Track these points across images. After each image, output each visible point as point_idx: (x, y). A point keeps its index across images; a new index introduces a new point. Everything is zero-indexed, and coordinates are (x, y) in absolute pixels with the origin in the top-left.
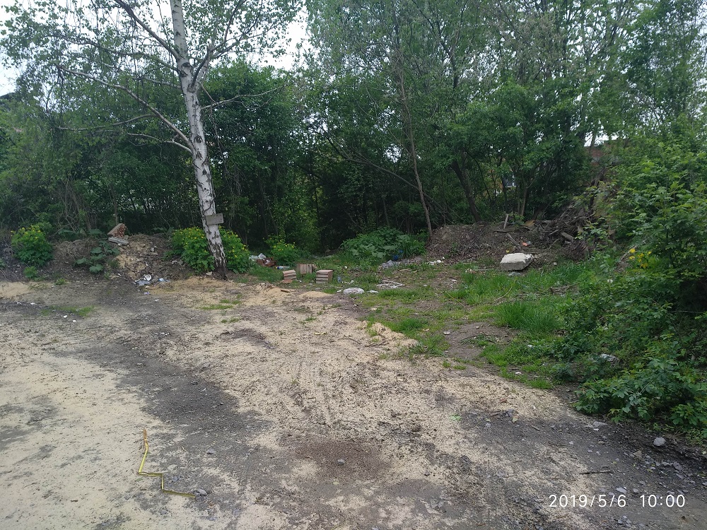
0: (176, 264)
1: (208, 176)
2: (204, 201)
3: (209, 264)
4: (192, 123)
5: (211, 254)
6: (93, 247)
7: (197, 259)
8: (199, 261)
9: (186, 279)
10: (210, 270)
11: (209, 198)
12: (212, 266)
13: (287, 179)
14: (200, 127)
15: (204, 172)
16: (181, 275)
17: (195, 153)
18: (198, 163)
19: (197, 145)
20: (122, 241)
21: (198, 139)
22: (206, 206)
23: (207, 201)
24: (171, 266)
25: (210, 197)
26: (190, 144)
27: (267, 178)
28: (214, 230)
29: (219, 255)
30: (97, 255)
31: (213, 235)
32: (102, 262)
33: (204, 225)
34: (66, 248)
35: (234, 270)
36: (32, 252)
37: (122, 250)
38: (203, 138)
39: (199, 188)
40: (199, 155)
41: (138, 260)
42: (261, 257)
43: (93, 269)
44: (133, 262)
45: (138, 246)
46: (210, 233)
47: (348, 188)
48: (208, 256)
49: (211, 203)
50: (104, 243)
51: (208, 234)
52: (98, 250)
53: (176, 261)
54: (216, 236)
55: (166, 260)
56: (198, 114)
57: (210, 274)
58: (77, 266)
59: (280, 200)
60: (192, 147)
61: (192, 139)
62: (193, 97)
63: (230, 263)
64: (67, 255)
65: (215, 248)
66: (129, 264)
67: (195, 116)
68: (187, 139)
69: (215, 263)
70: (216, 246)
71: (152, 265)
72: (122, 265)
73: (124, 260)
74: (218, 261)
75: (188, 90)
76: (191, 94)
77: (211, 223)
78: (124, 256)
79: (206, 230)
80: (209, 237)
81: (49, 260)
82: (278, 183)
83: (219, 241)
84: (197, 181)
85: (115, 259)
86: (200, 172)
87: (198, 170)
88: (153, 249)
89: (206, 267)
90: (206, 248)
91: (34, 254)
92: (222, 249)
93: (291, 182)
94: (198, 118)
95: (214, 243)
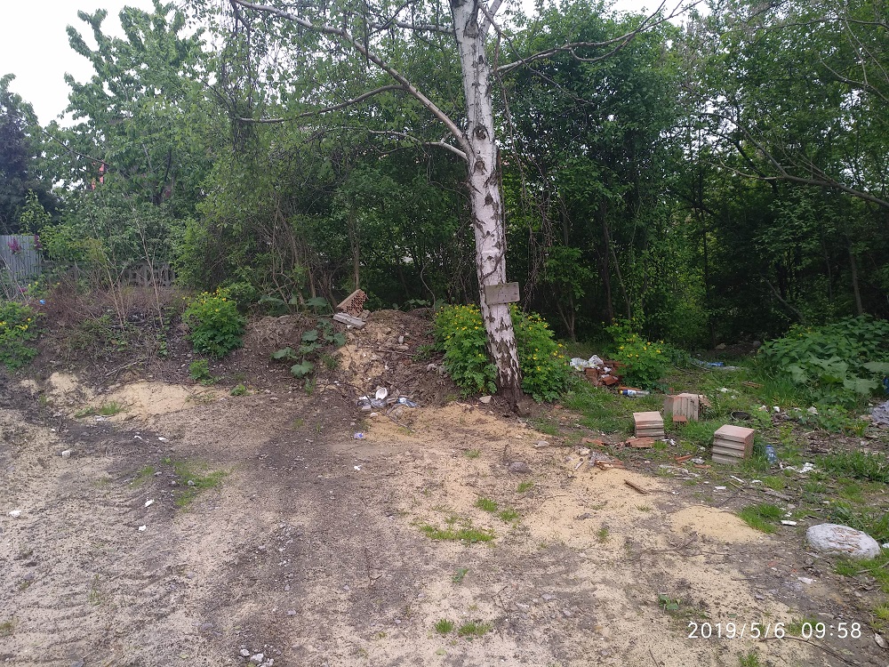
0: (433, 371)
1: (496, 207)
2: (485, 258)
3: (487, 380)
4: (471, 100)
5: (492, 360)
6: (308, 328)
7: (465, 368)
8: (467, 374)
9: (443, 405)
10: (489, 393)
11: (495, 252)
12: (491, 385)
13: (656, 216)
14: (486, 109)
15: (489, 200)
16: (437, 395)
17: (473, 161)
18: (478, 180)
19: (477, 144)
20: (353, 321)
21: (480, 132)
22: (488, 268)
23: (490, 258)
24: (425, 373)
25: (496, 250)
26: (464, 143)
27: (618, 214)
28: (501, 314)
29: (507, 362)
30: (309, 342)
31: (497, 324)
32: (313, 358)
33: (483, 304)
34: (265, 328)
35: (535, 396)
36: (210, 334)
37: (352, 337)
38: (490, 131)
39: (477, 231)
40: (480, 165)
41: (374, 357)
42: (594, 362)
43: (296, 369)
44: (365, 361)
45: (379, 332)
46: (492, 320)
47: (778, 234)
48: (485, 364)
49: (498, 261)
50: (325, 322)
51: (488, 321)
52: (312, 336)
53: (432, 365)
54: (503, 327)
55: (420, 360)
56: (483, 81)
57: (486, 399)
58: (275, 361)
59: (638, 254)
60: (469, 149)
61: (469, 133)
62: (474, 46)
63: (527, 380)
64: (265, 340)
65: (499, 350)
66: (358, 363)
67: (476, 85)
68: (459, 133)
69: (498, 378)
70: (503, 346)
71: (395, 369)
72: (346, 364)
73: (352, 355)
74: (505, 376)
75: (465, 33)
76: (471, 41)
77: (494, 301)
78: (352, 347)
79: (486, 314)
80: (491, 328)
81: (234, 348)
82: (638, 223)
83: (508, 336)
84: (475, 218)
85: (336, 353)
86: (479, 199)
87: (477, 194)
88: (401, 339)
89: (481, 386)
90: (485, 349)
91: (212, 338)
92: (513, 352)
93: (661, 221)
94: (483, 89)
95: (498, 339)
